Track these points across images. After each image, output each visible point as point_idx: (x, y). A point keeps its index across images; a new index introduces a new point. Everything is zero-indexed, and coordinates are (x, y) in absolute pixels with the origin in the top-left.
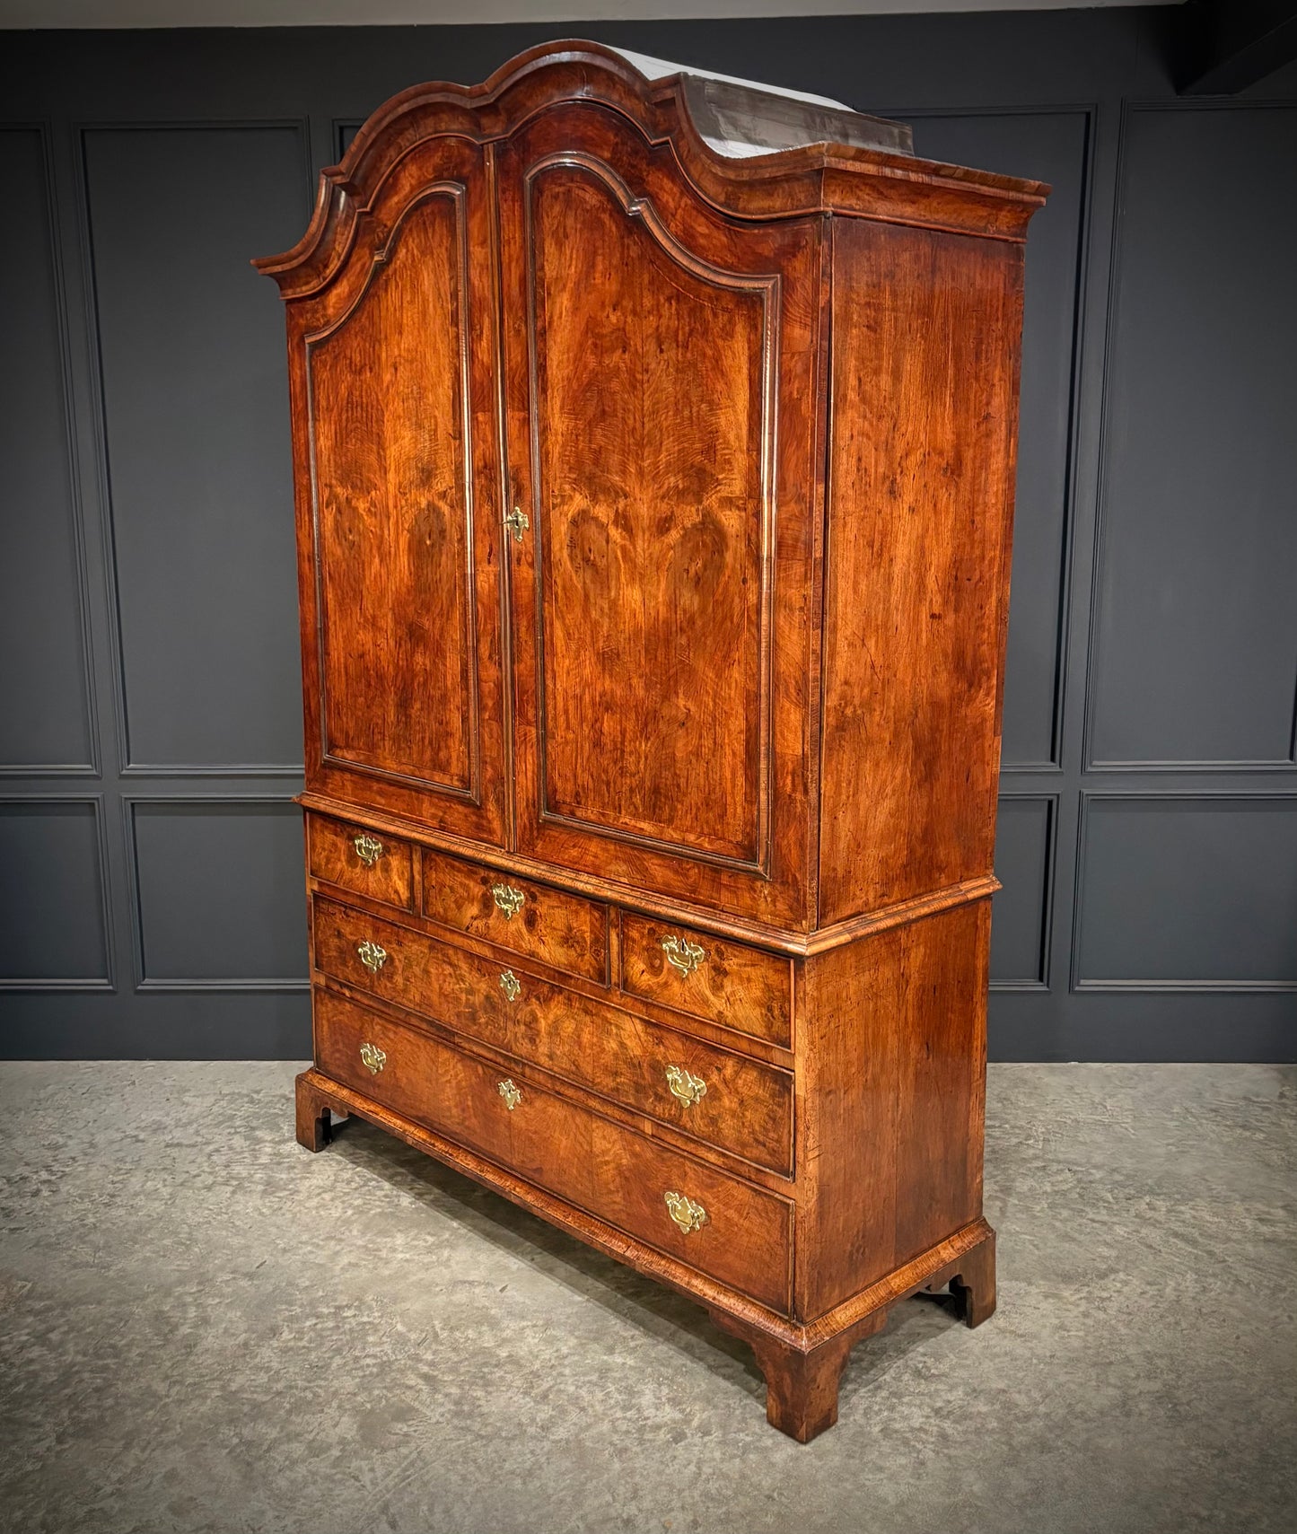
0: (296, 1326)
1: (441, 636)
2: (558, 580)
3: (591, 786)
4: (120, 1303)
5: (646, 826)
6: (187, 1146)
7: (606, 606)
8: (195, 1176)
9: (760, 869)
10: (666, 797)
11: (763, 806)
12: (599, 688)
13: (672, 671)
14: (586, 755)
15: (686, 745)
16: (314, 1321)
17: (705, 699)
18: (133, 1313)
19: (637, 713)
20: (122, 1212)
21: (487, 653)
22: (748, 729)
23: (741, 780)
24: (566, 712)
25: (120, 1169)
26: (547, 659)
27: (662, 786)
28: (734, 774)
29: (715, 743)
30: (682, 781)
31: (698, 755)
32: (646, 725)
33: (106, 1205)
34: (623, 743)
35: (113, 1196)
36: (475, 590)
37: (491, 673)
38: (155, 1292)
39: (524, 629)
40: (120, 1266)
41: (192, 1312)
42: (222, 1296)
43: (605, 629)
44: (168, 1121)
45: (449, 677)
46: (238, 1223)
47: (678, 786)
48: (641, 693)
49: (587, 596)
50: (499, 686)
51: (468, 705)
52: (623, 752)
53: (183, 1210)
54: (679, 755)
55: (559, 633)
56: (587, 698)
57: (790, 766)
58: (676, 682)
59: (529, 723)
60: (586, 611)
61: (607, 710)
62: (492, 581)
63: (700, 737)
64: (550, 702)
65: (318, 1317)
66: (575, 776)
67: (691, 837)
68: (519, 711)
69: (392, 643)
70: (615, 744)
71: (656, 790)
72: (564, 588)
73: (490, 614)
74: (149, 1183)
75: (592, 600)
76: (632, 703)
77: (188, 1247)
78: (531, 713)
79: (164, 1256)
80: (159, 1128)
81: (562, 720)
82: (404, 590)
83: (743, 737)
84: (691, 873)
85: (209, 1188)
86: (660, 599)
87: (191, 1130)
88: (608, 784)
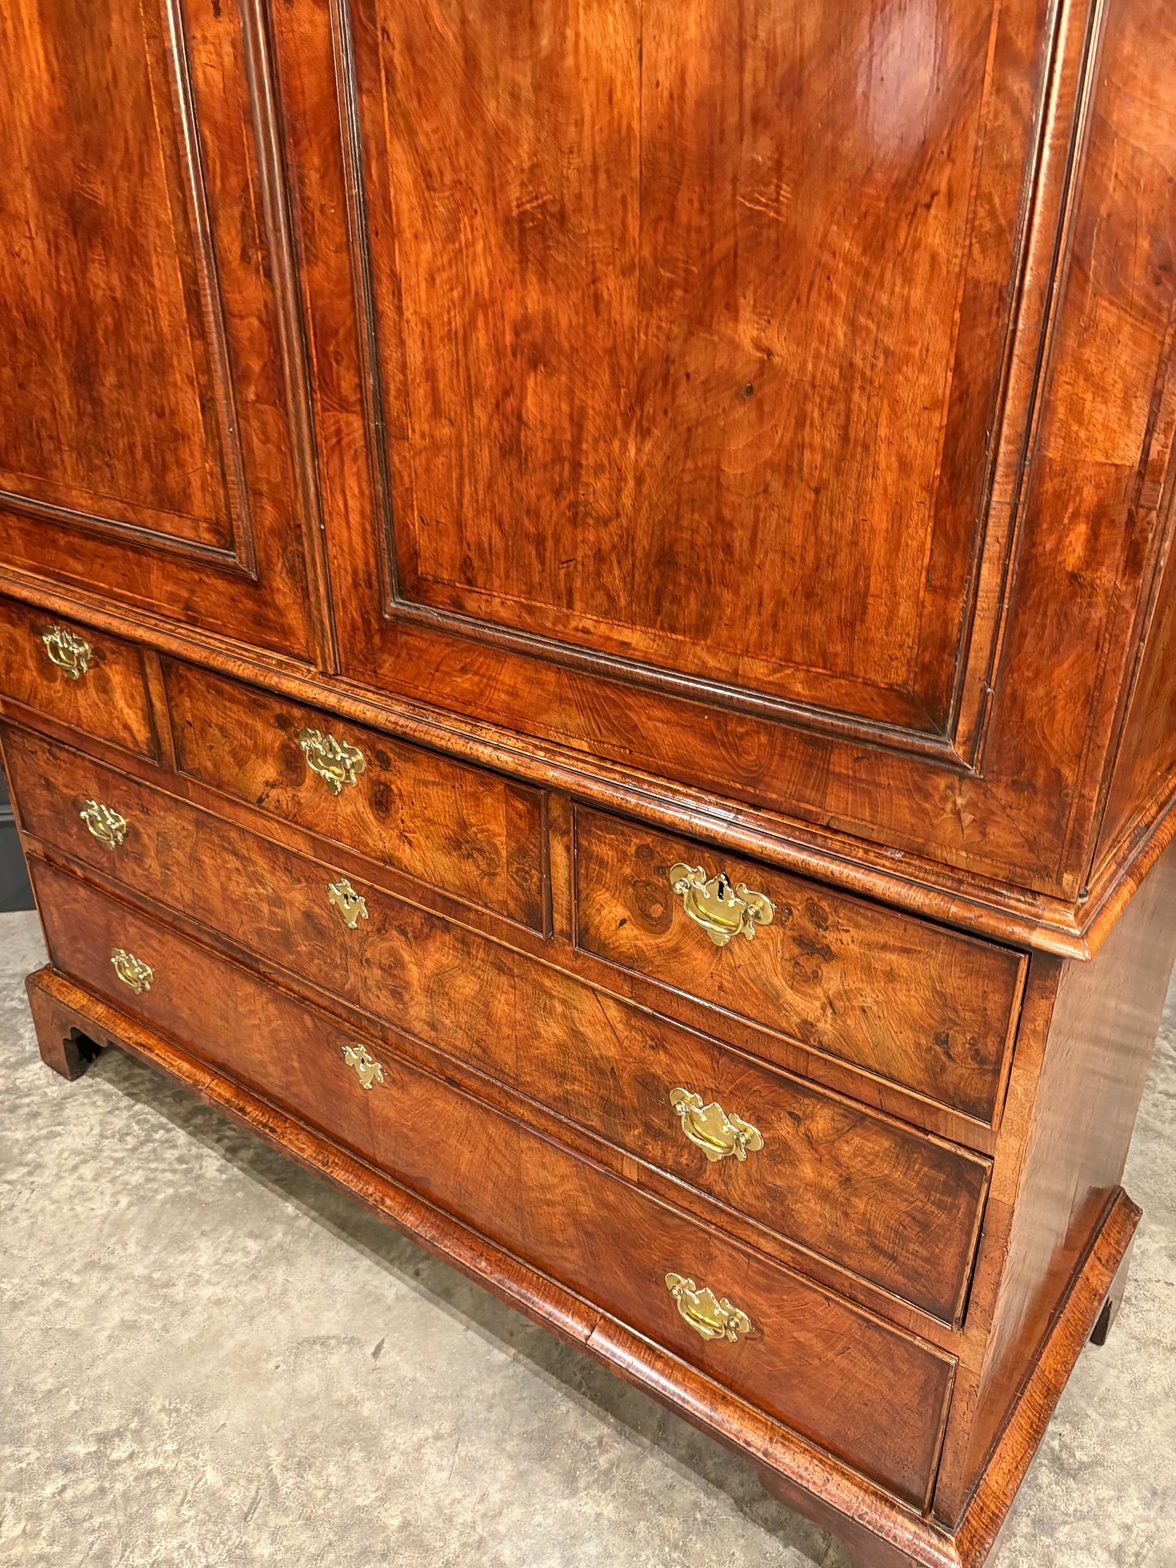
1: (135, 217)
2: (394, 28)
3: (498, 543)
5: (635, 637)
7: (525, 81)
9: (957, 751)
10: (693, 574)
11: (986, 602)
12: (512, 309)
13: (722, 247)
14: (483, 473)
15: (756, 445)
17: (823, 317)
19: (615, 370)
21: (236, 248)
22: (960, 396)
23: (919, 534)
24: (431, 374)
26: (378, 245)
27: (681, 547)
28: (898, 518)
29: (845, 438)
30: (740, 538)
31: (789, 471)
32: (640, 398)
34: (576, 444)
36: (192, 90)
37: (250, 293)
39: (314, 176)
43: (525, 149)
45: (163, 312)
47: (728, 548)
48: (626, 313)
49: (471, 60)
50: (270, 324)
51: (208, 371)
52: (576, 466)
54: (732, 471)
55: (403, 175)
56: (481, 338)
57: (1089, 494)
58: (733, 277)
59: (344, 406)
60: (471, 105)
61: (533, 364)
62: (228, 60)
63: (800, 423)
64: (391, 353)
66: (460, 524)
67: (758, 669)
68: (321, 380)
69: (41, 245)
70: (557, 448)
71: (665, 558)
72: (409, 47)
73: (234, 147)
75: (486, 70)
76: (602, 341)
78: (347, 383)
81: (420, 393)
82: (46, 119)
83: (938, 419)
84: (747, 744)
86: (693, 32)
88: (540, 541)
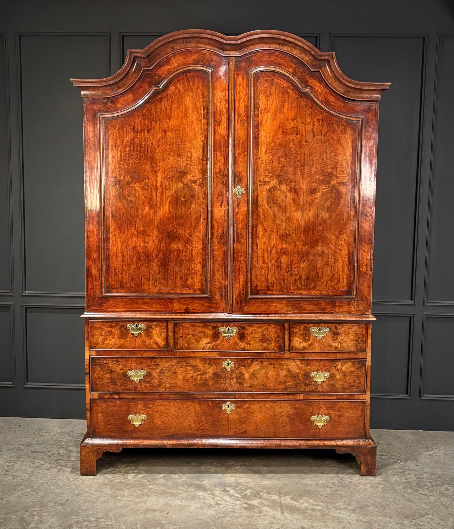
0: (79, 525)
4: (6, 514)
6: (40, 452)
8: (43, 464)
16: (87, 523)
18: (12, 518)
20: (11, 478)
25: (11, 461)
33: (4, 475)
35: (7, 471)
38: (22, 510)
40: (8, 499)
41: (36, 518)
42: (49, 512)
44: (32, 442)
46: (59, 484)
48: (301, 247)
53: (36, 478)
58: (317, 241)
65: (89, 522)
66: (267, 280)
70: (287, 266)
74: (23, 467)
77: (37, 493)
79: (27, 496)
80: (29, 445)
85: (48, 469)
87: (43, 446)
